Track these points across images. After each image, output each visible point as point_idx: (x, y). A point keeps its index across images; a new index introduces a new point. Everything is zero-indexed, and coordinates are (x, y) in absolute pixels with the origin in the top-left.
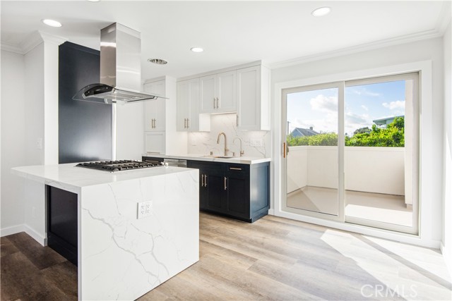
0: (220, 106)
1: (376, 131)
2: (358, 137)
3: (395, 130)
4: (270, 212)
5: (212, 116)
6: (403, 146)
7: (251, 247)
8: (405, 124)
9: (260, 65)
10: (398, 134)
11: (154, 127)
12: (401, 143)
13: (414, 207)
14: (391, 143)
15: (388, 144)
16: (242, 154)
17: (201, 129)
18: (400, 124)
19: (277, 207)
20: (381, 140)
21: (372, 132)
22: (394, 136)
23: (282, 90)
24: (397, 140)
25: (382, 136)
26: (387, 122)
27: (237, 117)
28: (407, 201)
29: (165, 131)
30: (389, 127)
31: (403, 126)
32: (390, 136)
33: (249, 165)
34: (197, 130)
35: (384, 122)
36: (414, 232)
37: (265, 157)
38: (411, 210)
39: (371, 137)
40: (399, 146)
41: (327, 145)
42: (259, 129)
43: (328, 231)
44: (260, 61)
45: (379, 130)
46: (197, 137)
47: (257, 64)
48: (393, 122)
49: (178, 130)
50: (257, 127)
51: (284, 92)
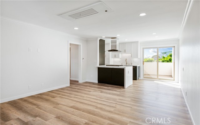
0: (126, 52)
1: (164, 58)
3: (170, 58)
4: (140, 78)
5: (122, 54)
13: (174, 77)
15: (168, 62)
16: (131, 64)
17: (119, 58)
18: (171, 56)
19: (142, 77)
20: (166, 61)
22: (169, 59)
24: (170, 60)
25: (166, 59)
26: (167, 53)
27: (132, 55)
28: (172, 76)
32: (168, 59)
33: (137, 67)
35: (165, 53)
37: (138, 65)
39: (162, 60)
40: (171, 62)
46: (116, 59)
47: (138, 42)
48: (169, 55)
49: (112, 58)
50: (137, 57)
51: (143, 49)
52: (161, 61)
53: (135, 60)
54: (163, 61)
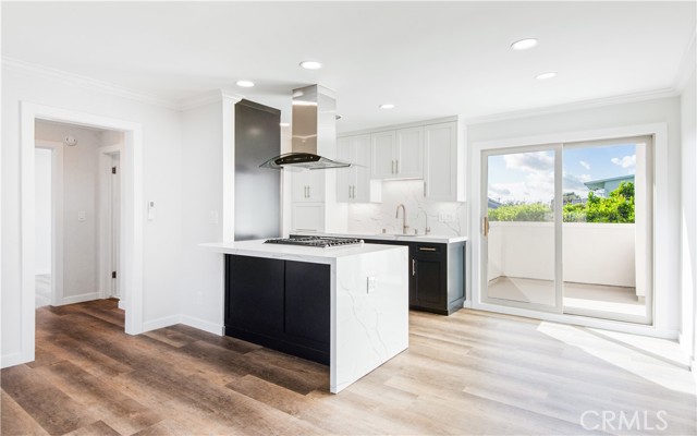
0: (400, 169)
1: (594, 201)
2: (570, 210)
3: (621, 200)
4: (467, 304)
6: (633, 221)
7: (460, 337)
8: (635, 191)
9: (456, 121)
10: (625, 205)
11: (307, 196)
12: (630, 218)
13: (647, 300)
14: (615, 219)
15: (612, 218)
16: (427, 231)
17: (372, 200)
18: (628, 192)
19: (475, 298)
20: (602, 214)
21: (589, 202)
22: (619, 208)
23: (482, 151)
24: (625, 214)
25: (602, 208)
26: (606, 185)
27: (425, 185)
28: (639, 292)
29: (324, 202)
30: (613, 195)
31: (633, 194)
32: (614, 208)
33: (445, 245)
34: (367, 201)
35: (602, 184)
36: (648, 321)
37: (459, 235)
38: (643, 303)
39: (587, 209)
40: (628, 222)
41: (525, 220)
42: (455, 200)
43: (543, 323)
44: (457, 116)
45: (599, 200)
47: (453, 119)
48: (619, 189)
50: (451, 196)
51: (485, 154)
52: (581, 214)
53: (446, 210)
54: (591, 218)
